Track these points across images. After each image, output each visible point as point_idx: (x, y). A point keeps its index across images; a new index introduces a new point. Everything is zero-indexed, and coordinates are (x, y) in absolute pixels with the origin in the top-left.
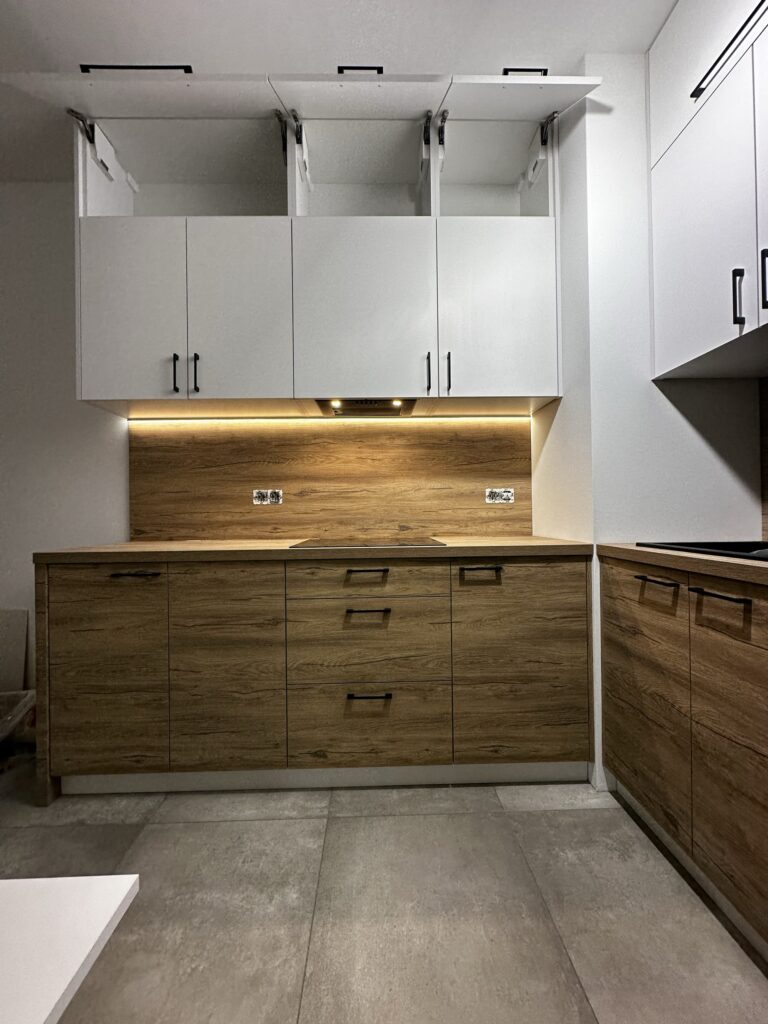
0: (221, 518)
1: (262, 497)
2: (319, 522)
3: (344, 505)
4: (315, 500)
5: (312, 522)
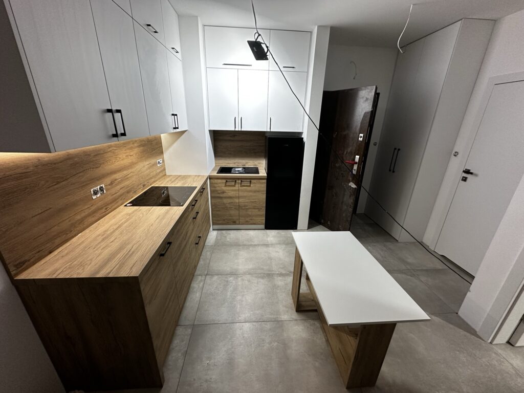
0: (78, 217)
1: (96, 193)
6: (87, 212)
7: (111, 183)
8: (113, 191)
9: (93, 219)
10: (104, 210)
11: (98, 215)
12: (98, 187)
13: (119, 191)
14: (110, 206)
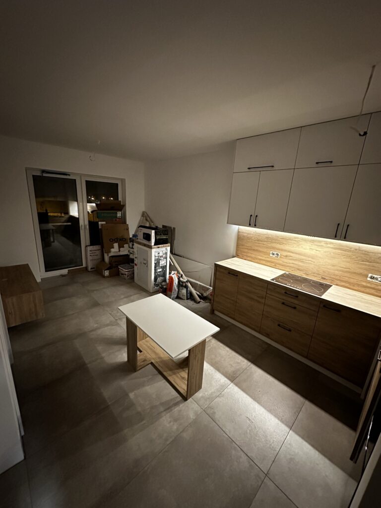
0: (260, 257)
1: (273, 254)
2: (290, 267)
3: (300, 264)
4: (291, 259)
5: (288, 266)
6: (263, 258)
7: (286, 256)
8: (285, 260)
9: (266, 264)
10: (273, 264)
11: (268, 264)
12: (276, 253)
13: (290, 263)
14: (278, 266)
